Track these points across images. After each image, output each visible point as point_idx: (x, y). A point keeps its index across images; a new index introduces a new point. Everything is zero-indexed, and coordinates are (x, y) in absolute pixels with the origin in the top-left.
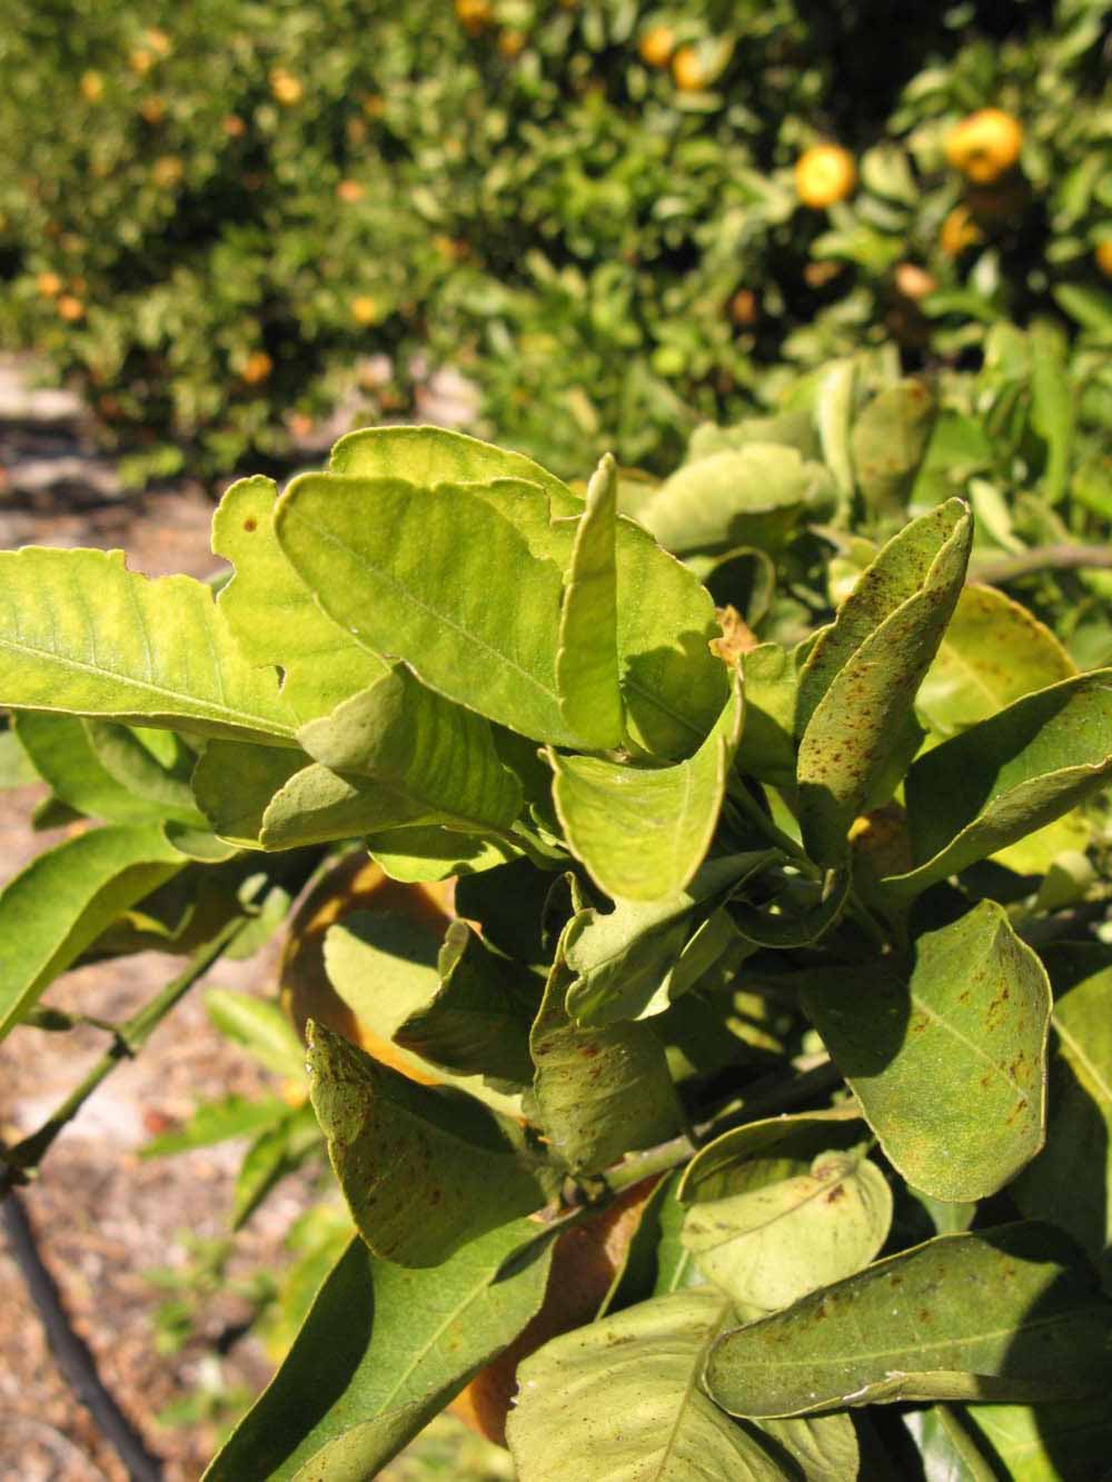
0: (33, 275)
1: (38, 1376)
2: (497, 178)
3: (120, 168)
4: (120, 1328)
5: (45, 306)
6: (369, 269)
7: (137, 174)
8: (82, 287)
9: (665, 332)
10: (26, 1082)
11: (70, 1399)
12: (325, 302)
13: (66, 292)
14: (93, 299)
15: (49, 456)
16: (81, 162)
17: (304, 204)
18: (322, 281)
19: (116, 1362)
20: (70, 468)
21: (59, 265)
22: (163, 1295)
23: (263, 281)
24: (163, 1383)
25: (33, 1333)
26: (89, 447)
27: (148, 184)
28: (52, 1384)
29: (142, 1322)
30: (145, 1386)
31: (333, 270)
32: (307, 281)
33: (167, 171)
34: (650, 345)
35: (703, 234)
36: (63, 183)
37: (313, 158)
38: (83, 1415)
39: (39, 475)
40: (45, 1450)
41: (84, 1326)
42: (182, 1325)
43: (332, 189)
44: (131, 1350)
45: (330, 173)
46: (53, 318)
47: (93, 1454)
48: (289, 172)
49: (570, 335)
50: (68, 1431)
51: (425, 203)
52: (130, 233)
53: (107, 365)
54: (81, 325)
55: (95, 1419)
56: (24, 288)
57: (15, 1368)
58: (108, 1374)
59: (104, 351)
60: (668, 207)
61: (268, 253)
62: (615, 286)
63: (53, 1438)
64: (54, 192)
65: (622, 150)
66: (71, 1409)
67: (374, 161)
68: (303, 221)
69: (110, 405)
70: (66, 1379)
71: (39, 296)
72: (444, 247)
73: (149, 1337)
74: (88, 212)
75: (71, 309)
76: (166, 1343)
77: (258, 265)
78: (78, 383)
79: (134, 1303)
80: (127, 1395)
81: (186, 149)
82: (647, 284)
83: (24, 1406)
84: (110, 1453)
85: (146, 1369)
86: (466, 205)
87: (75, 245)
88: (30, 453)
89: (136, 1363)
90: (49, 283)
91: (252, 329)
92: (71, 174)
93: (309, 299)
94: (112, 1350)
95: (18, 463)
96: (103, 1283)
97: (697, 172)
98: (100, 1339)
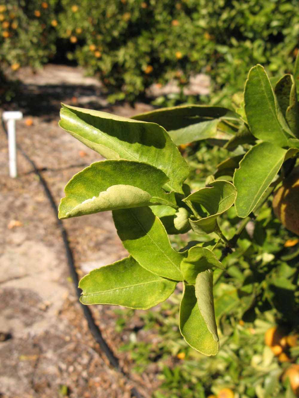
0: (89, 45)
1: (86, 334)
2: (225, 16)
3: (114, 16)
4: (107, 324)
5: (91, 54)
6: (180, 44)
7: (119, 17)
8: (101, 49)
9: (273, 59)
10: (83, 258)
11: (94, 341)
12: (167, 52)
13: (97, 50)
14: (104, 52)
15: (88, 95)
16: (104, 14)
17: (162, 26)
18: (166, 47)
19: (106, 333)
20: (93, 99)
21: (95, 42)
22: (118, 316)
23: (151, 46)
24: (118, 339)
25: (85, 323)
26: (98, 93)
27: (122, 20)
28: (89, 337)
29: (113, 323)
30: (114, 339)
31: (170, 44)
32: (162, 47)
33: (127, 16)
34: (268, 63)
35: (285, 32)
36: (99, 20)
37: (165, 14)
38: (97, 345)
39: (85, 100)
40: (88, 353)
41: (98, 323)
42: (123, 325)
43: (170, 23)
44: (110, 330)
45: (169, 18)
46: (93, 57)
47: (100, 355)
48: (159, 18)
49: (247, 59)
50: (94, 349)
51: (202, 23)
52: (116, 34)
53: (107, 70)
54: (100, 59)
55: (100, 346)
56: (86, 49)
57: (80, 331)
58: (104, 336)
59: (106, 66)
60: (275, 23)
61: (152, 39)
62: (259, 46)
63: (90, 350)
64: (96, 22)
65: (262, 8)
66: (94, 343)
67: (183, 14)
68: (163, 31)
69: (107, 81)
70: (94, 336)
71: (90, 51)
72: (207, 36)
73: (114, 327)
74: (105, 27)
75: (98, 54)
76: (119, 329)
77: (150, 42)
78: (98, 75)
79: (110, 318)
80: (109, 341)
81: (132, 11)
82: (269, 46)
83: (83, 341)
84: (104, 355)
85: (114, 335)
86: (214, 24)
87: (100, 37)
88: (83, 94)
89: (111, 333)
90: (93, 47)
91: (148, 59)
92: (101, 17)
93: (163, 52)
94: (105, 330)
95: (80, 97)
96: (103, 312)
97: (284, 13)
98: (102, 327)
